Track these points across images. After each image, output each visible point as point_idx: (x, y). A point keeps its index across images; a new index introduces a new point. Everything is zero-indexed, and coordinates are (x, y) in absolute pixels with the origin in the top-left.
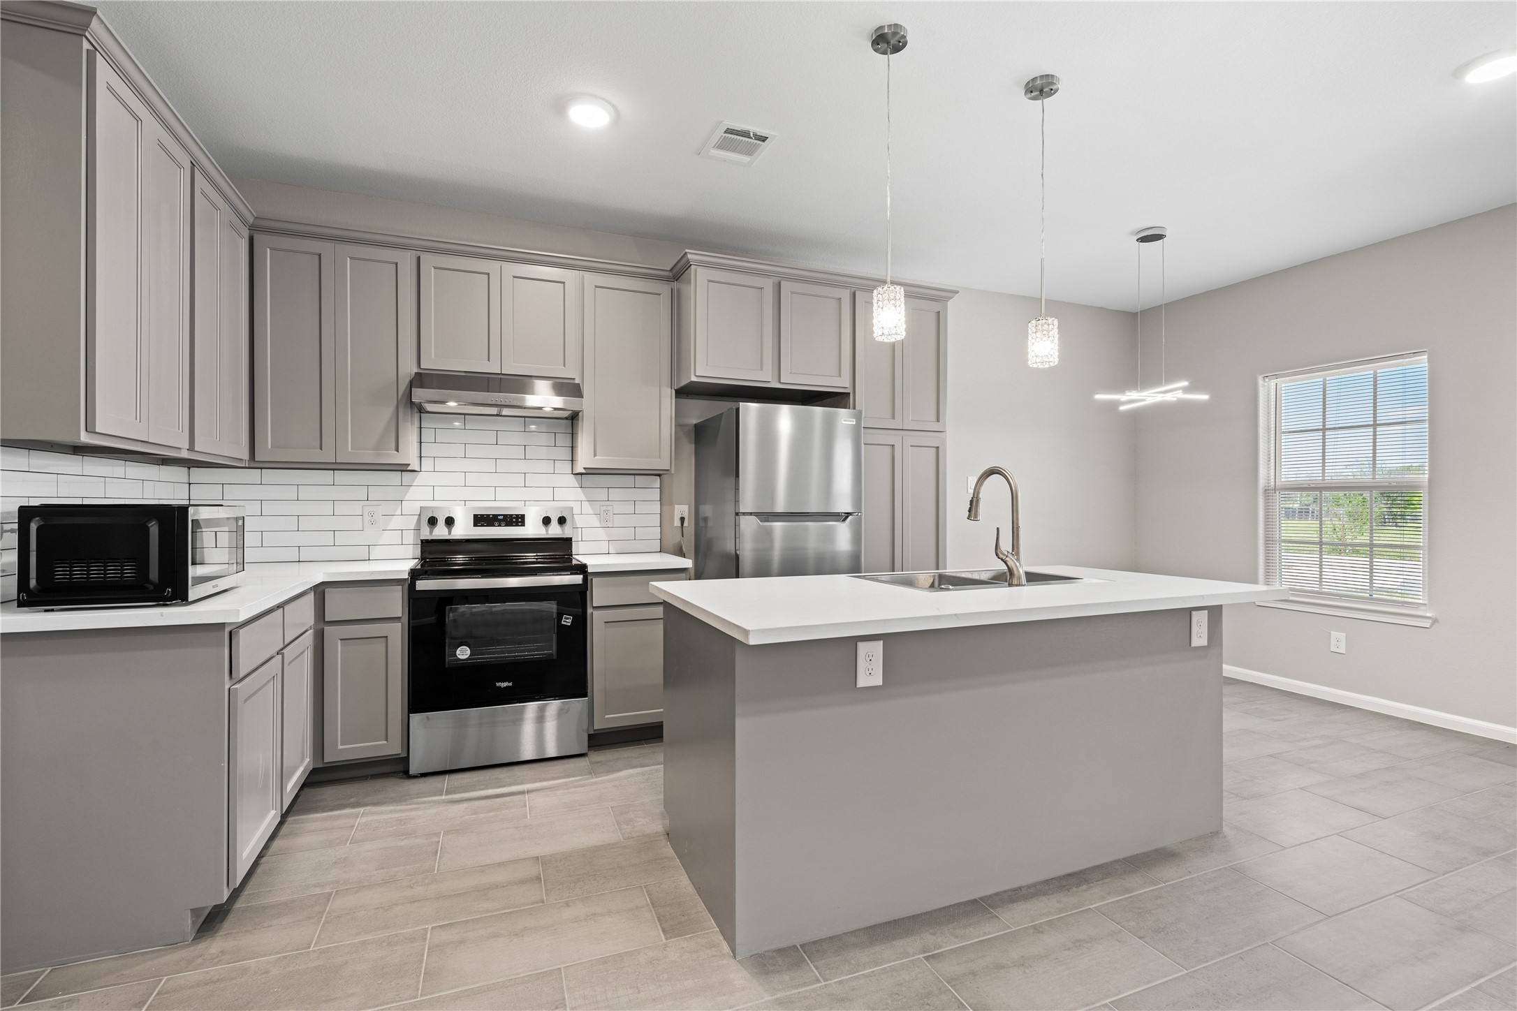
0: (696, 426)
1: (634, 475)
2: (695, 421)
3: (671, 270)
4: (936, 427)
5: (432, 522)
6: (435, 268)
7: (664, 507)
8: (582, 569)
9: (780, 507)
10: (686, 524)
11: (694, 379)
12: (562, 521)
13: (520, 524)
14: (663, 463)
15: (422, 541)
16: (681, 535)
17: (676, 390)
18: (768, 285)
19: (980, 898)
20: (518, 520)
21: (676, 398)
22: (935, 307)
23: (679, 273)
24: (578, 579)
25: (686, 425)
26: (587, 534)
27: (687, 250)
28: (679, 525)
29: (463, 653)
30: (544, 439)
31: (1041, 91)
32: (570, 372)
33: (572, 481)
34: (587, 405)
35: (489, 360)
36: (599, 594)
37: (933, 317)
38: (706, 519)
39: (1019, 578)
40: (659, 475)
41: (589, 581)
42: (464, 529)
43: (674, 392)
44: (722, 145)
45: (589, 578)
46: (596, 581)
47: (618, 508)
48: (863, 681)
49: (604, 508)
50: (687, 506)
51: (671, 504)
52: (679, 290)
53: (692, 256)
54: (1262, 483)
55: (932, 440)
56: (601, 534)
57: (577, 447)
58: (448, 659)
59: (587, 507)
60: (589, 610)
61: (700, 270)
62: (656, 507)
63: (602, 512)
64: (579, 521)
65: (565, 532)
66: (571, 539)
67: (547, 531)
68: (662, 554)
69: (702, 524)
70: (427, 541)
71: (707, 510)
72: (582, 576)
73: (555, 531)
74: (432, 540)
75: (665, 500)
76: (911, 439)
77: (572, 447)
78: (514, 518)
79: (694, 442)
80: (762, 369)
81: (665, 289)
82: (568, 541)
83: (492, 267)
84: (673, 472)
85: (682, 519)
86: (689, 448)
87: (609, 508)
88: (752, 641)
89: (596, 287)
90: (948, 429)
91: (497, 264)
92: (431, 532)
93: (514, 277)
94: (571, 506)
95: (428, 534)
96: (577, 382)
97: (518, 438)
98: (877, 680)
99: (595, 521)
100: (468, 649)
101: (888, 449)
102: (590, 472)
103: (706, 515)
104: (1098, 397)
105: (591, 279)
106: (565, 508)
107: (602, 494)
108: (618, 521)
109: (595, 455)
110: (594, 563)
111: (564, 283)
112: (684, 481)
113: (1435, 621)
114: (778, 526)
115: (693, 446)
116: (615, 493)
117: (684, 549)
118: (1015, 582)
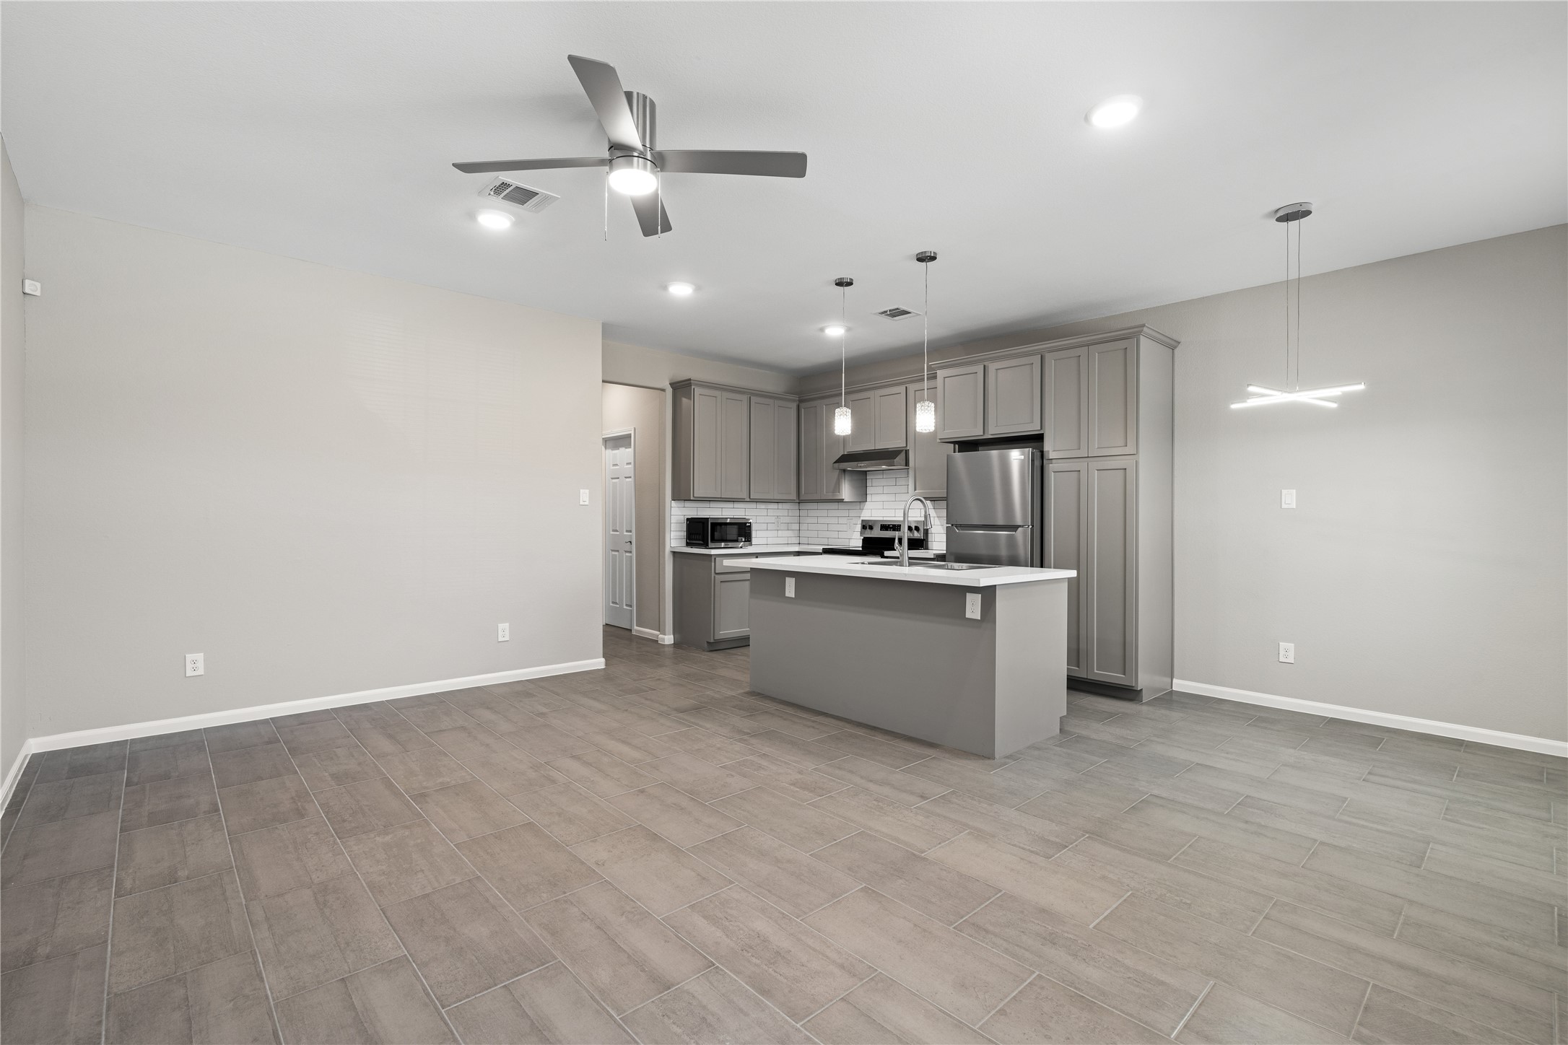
4: (1124, 451)
6: (851, 401)
18: (980, 369)
22: (1125, 344)
32: (903, 443)
35: (871, 443)
37: (1122, 354)
48: (787, 594)
53: (933, 365)
55: (1119, 463)
61: (940, 373)
76: (1095, 464)
80: (976, 427)
83: (871, 394)
89: (915, 391)
91: (873, 392)
93: (880, 396)
96: (908, 448)
98: (792, 595)
101: (1076, 474)
105: (912, 388)
109: (915, 490)
111: (901, 393)
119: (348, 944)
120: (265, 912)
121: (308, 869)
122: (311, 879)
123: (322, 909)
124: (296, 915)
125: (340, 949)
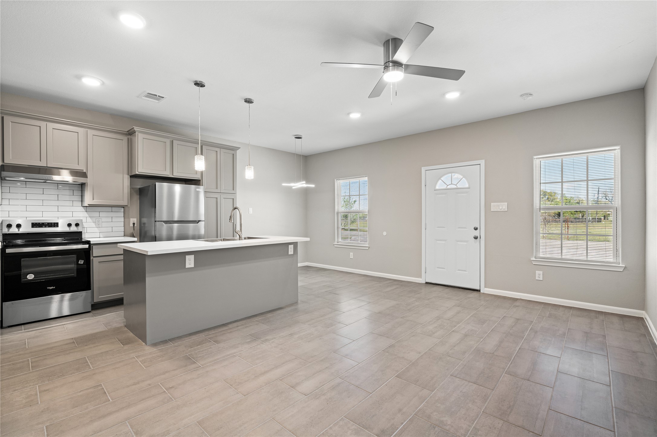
0: (139, 188)
1: (112, 207)
2: (139, 187)
3: (128, 131)
4: (233, 192)
5: (9, 226)
6: (11, 122)
7: (125, 219)
8: (88, 242)
9: (176, 219)
10: (135, 225)
11: (137, 173)
12: (77, 225)
13: (56, 226)
14: (125, 203)
15: (3, 234)
16: (133, 230)
17: (130, 176)
18: (168, 142)
19: (225, 324)
20: (56, 225)
21: (130, 178)
22: (232, 152)
23: (131, 133)
24: (87, 246)
25: (135, 188)
26: (89, 230)
27: (134, 127)
28: (133, 226)
29: (31, 277)
30: (67, 192)
31: (249, 102)
32: (81, 167)
33: (82, 209)
34: (89, 181)
35: (40, 161)
36: (96, 252)
37: (231, 156)
38: (144, 224)
39: (242, 238)
40: (123, 207)
41: (91, 247)
42: (26, 229)
43: (129, 176)
44: (146, 96)
45: (91, 246)
46: (94, 247)
47: (104, 220)
48: (188, 266)
49: (98, 220)
50: (136, 219)
51: (129, 218)
52: (131, 139)
53: (136, 129)
54: (336, 211)
55: (232, 196)
56: (96, 230)
57: (84, 196)
58: (23, 280)
59: (89, 219)
60: (92, 258)
61: (140, 134)
62: (122, 219)
63: (96, 222)
64: (85, 225)
65: (79, 229)
66: (81, 232)
67: (70, 229)
68: (125, 237)
69: (142, 225)
70: (6, 234)
71: (144, 220)
72: (88, 245)
73: (73, 229)
74: (8, 234)
75: (126, 216)
76: (223, 196)
77: (82, 196)
78: (53, 224)
79: (139, 194)
80: (166, 170)
81: (125, 138)
82: (80, 233)
83: (43, 124)
84: (129, 206)
85: (134, 224)
86: (136, 198)
87: (100, 220)
88: (149, 254)
89: (93, 135)
90: (237, 194)
91: (45, 123)
92: (8, 231)
93: (53, 129)
94: (82, 219)
95: (7, 231)
96: (84, 171)
97: (56, 192)
98: (192, 266)
99: (93, 225)
100: (33, 275)
101: (215, 199)
102: (90, 206)
103: (145, 222)
104: (283, 184)
105: (91, 132)
106: (79, 220)
107: (97, 214)
108: (104, 224)
109: (93, 199)
110: (93, 241)
111: (78, 133)
112: (135, 209)
113: (369, 248)
114: (176, 225)
115: (138, 196)
116: (102, 214)
117: (135, 235)
118: (241, 239)
119: (517, 388)
120: (535, 423)
121: (498, 432)
122: (502, 425)
123: (513, 406)
124: (524, 411)
125: (521, 388)
